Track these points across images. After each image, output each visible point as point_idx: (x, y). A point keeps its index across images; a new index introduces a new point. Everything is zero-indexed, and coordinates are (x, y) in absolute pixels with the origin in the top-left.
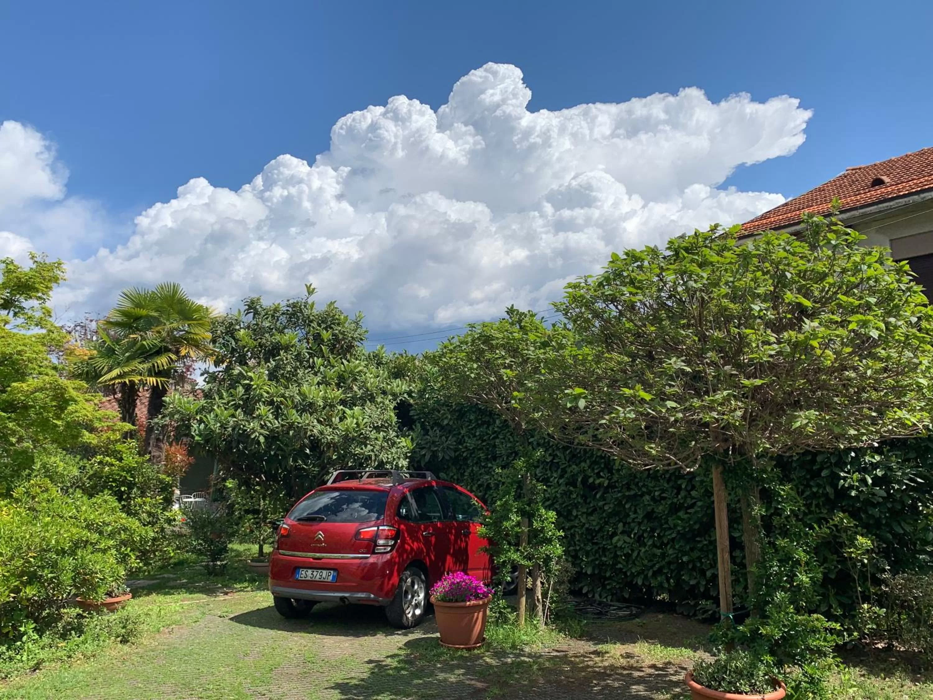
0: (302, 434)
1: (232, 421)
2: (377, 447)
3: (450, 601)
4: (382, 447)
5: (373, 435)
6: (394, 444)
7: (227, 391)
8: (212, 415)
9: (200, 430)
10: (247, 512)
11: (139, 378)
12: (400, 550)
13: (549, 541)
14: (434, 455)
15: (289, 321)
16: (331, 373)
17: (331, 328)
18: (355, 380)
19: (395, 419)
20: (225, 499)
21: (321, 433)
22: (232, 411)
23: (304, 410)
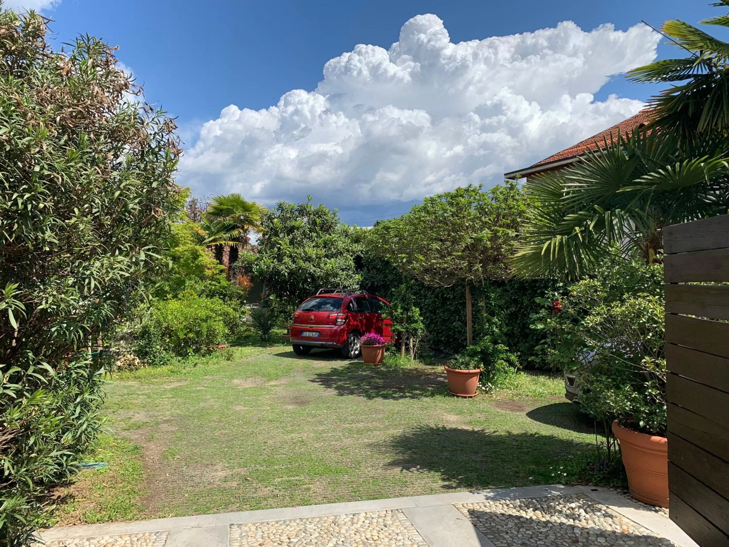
0: (305, 271)
1: (272, 265)
2: (343, 279)
3: (367, 344)
4: (345, 279)
5: (340, 272)
6: (351, 277)
7: (269, 250)
8: (263, 261)
9: (257, 269)
10: (281, 312)
11: (224, 242)
12: (348, 324)
13: (416, 322)
14: (373, 283)
15: (299, 213)
16: (320, 241)
17: (321, 217)
18: (333, 244)
19: (353, 264)
20: (269, 306)
21: (315, 271)
22: (272, 260)
23: (306, 260)
